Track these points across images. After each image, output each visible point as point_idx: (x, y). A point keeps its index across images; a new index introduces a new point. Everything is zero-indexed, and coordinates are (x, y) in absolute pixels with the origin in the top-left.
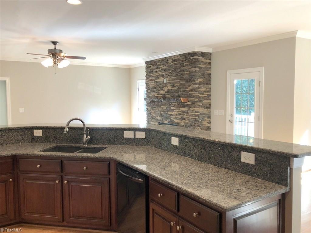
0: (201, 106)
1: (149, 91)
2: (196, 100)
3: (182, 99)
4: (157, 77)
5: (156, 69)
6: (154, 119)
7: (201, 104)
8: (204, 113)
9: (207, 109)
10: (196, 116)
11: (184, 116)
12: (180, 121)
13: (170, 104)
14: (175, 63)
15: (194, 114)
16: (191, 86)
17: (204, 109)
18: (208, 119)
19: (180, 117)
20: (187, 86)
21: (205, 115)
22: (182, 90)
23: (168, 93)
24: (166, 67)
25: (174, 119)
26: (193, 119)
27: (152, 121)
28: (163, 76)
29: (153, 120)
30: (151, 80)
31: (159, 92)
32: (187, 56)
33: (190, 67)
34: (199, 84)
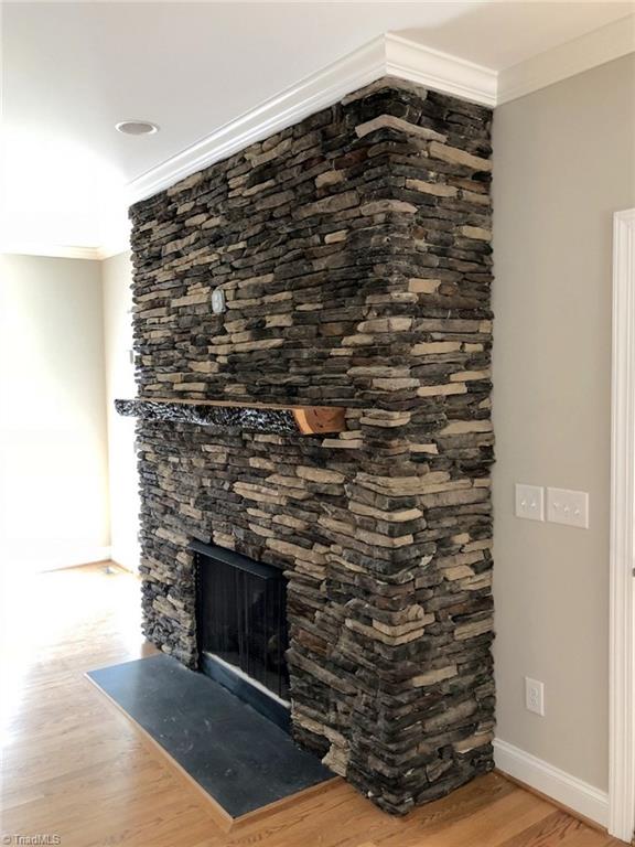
0: (433, 463)
1: (147, 361)
2: (393, 424)
3: (300, 414)
4: (178, 282)
5: (176, 239)
6: (172, 513)
7: (431, 449)
8: (452, 507)
9: (468, 481)
10: (396, 530)
11: (322, 521)
12: (297, 552)
13: (246, 436)
14: (267, 184)
15: (385, 516)
16: (360, 327)
17: (453, 477)
18: (478, 545)
19: (298, 524)
20: (338, 329)
21: (455, 521)
22: (305, 354)
23: (234, 371)
24: (216, 221)
25: (269, 533)
26: (377, 553)
27: (165, 527)
28: (205, 275)
29: (168, 519)
30: (154, 305)
31: (192, 365)
32: (331, 128)
33: (353, 195)
34: (418, 309)
